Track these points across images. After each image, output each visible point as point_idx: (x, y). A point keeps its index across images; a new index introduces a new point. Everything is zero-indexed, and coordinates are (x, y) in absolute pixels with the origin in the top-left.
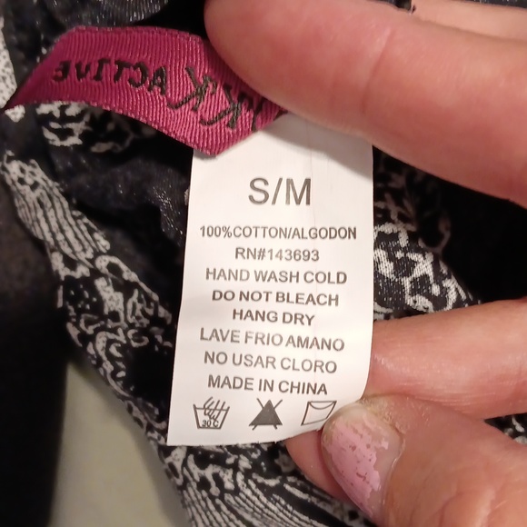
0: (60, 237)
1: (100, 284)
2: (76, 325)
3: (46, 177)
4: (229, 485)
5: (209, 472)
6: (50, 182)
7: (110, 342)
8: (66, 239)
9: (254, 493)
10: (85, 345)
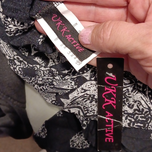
0: (7, 53)
1: (15, 61)
2: (12, 66)
3: (3, 41)
4: (45, 89)
5: (41, 87)
6: (4, 42)
7: (19, 68)
8: (8, 53)
9: (50, 89)
10: (15, 70)
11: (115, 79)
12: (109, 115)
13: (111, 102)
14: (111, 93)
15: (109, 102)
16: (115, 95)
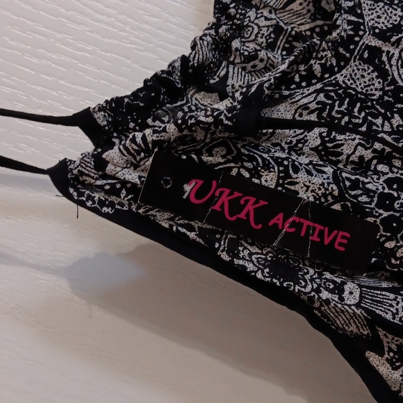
11: (201, 182)
12: (278, 220)
13: (250, 208)
14: (229, 201)
15: (248, 212)
16: (237, 194)
